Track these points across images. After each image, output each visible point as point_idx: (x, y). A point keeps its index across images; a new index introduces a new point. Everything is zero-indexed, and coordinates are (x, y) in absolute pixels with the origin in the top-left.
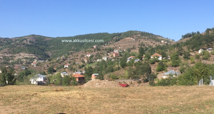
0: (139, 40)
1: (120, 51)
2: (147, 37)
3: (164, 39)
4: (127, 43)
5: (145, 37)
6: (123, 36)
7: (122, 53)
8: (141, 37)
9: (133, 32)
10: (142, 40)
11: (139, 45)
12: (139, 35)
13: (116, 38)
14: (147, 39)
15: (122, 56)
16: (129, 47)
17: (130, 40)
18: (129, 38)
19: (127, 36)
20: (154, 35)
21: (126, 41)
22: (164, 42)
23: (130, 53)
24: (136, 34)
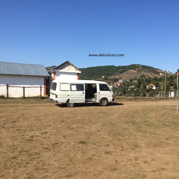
0: (140, 72)
1: (124, 81)
2: (147, 70)
3: (162, 71)
4: (130, 75)
5: (146, 70)
6: (127, 69)
7: (125, 83)
8: (142, 69)
9: (135, 65)
10: (143, 72)
11: (140, 76)
12: (141, 68)
13: (121, 70)
14: (147, 72)
15: (125, 85)
16: (132, 78)
17: (132, 72)
18: (132, 70)
19: (131, 69)
20: (154, 68)
21: (129, 73)
22: (162, 74)
23: (132, 83)
24: (138, 68)
